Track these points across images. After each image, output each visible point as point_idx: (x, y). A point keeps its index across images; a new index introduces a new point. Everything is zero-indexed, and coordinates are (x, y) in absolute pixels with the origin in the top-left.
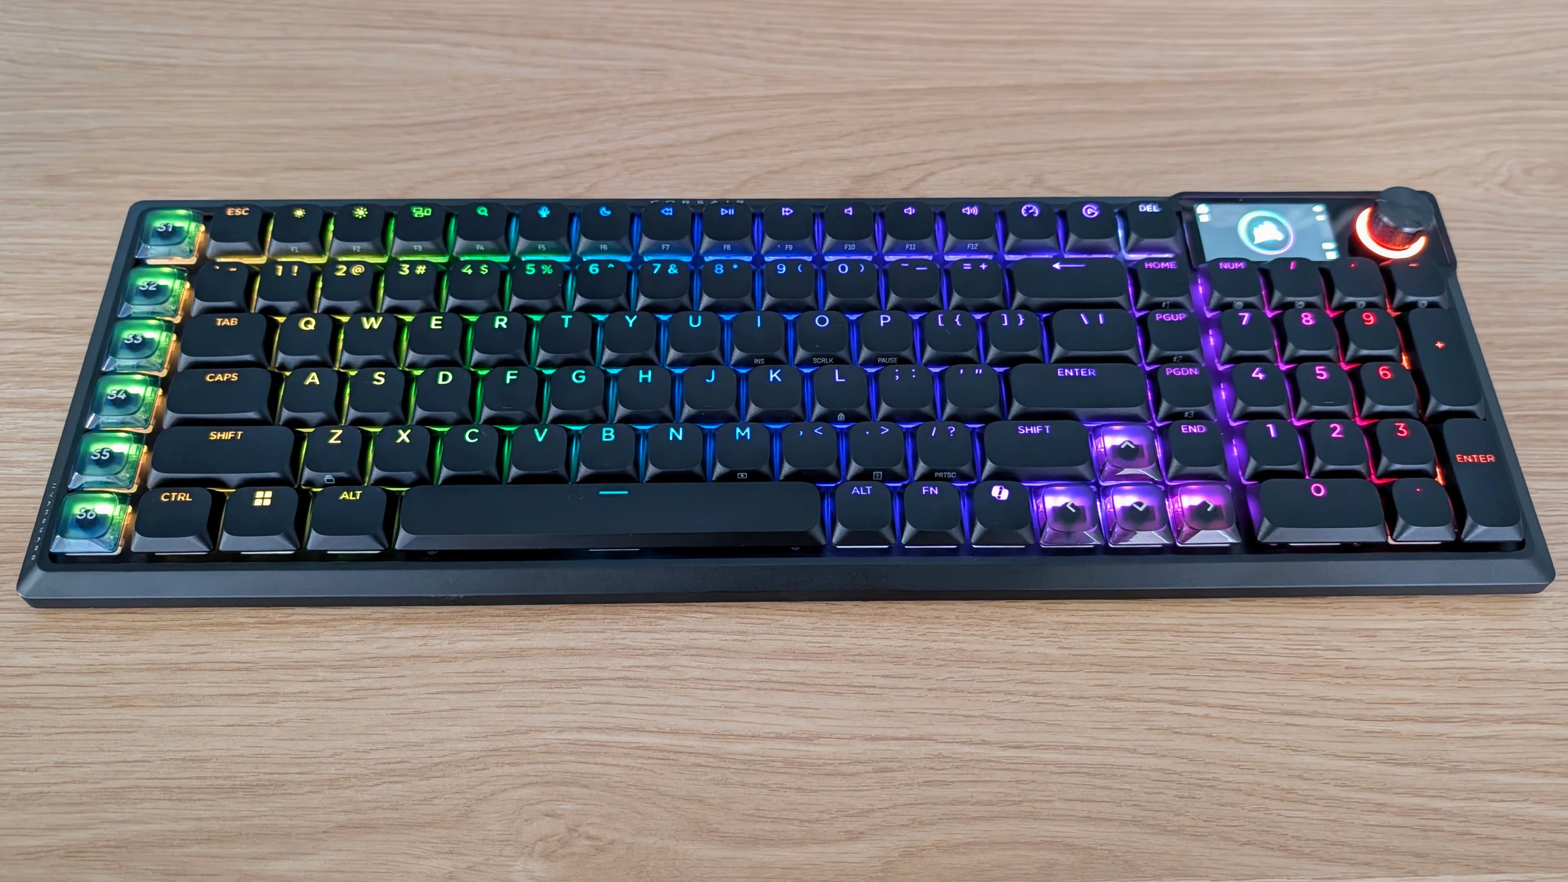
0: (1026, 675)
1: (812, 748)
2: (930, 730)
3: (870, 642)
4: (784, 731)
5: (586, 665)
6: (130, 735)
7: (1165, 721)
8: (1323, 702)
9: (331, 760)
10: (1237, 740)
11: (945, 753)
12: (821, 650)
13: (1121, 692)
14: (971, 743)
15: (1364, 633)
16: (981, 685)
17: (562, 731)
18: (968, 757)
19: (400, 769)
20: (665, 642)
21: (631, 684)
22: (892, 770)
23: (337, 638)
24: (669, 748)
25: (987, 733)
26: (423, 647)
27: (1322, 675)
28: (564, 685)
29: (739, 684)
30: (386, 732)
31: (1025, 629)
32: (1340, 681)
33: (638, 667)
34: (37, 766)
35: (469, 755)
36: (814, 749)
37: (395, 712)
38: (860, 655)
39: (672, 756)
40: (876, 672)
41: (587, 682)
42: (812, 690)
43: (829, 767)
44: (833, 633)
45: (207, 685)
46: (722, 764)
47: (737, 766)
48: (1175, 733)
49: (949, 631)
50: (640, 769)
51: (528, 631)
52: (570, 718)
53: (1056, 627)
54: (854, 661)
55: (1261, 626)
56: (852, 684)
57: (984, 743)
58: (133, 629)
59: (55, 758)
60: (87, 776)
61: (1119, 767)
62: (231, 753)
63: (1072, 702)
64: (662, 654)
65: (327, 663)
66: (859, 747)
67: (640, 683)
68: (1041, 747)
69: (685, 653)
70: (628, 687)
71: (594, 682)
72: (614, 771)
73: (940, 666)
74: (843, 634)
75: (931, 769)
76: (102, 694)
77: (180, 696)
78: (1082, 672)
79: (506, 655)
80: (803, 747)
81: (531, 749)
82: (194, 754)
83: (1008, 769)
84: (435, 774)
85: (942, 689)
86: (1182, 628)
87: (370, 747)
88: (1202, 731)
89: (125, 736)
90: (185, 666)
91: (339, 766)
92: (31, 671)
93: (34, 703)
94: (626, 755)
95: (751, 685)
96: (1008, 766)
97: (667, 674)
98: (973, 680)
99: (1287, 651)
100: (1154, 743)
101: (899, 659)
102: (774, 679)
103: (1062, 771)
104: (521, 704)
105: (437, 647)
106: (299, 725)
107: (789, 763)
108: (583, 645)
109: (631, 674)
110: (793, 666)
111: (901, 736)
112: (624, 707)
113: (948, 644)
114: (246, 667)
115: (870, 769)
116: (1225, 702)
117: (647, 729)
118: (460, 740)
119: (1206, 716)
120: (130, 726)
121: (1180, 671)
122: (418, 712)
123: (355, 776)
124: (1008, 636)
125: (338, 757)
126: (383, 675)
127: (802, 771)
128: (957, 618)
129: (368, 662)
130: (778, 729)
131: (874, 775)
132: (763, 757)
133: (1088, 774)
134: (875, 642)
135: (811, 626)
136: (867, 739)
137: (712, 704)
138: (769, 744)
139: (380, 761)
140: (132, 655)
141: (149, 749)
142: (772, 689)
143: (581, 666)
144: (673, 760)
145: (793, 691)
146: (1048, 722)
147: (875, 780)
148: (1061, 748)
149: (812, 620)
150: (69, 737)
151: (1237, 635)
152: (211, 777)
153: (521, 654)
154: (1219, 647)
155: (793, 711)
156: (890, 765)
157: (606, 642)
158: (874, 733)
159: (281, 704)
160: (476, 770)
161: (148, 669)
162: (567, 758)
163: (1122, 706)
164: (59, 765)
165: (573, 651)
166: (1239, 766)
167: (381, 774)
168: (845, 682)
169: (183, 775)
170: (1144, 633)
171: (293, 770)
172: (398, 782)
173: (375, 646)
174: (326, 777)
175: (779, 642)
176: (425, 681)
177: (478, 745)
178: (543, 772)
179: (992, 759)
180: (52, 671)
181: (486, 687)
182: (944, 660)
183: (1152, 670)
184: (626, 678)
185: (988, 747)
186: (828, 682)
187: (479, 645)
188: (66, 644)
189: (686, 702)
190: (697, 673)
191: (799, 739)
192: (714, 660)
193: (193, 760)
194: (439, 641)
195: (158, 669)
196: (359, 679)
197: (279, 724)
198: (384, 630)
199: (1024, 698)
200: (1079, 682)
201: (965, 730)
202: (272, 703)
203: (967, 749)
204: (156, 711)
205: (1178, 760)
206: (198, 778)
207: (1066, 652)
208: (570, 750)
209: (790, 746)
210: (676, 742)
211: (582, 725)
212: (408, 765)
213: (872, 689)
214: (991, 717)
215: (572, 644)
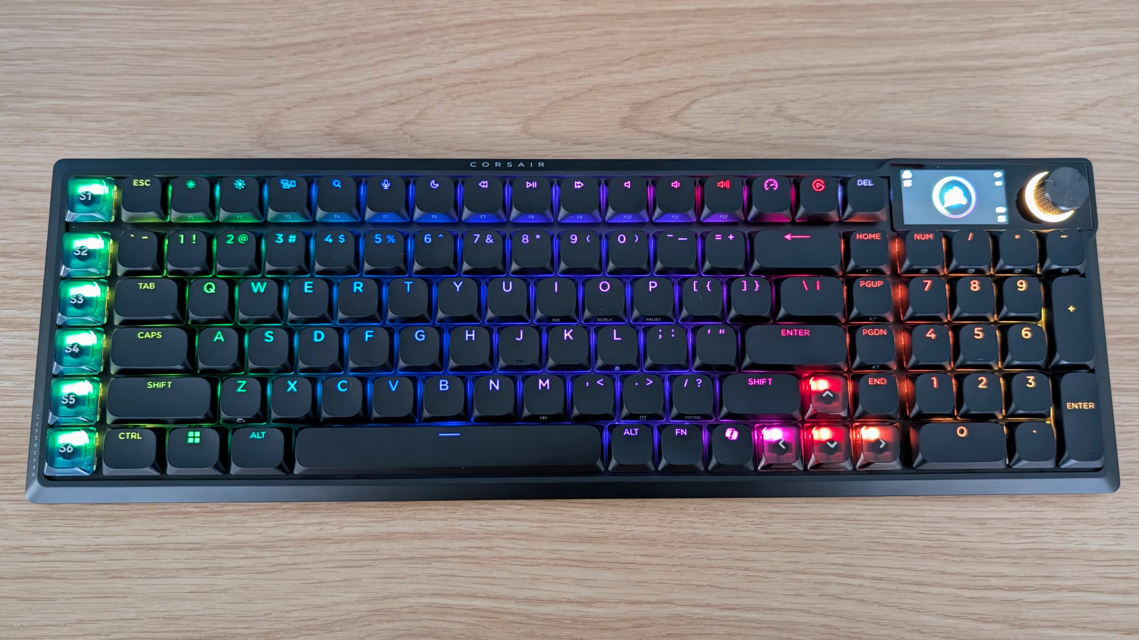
0: (740, 554)
1: (591, 610)
2: (672, 596)
3: (633, 528)
4: (572, 597)
5: (434, 546)
6: (123, 599)
7: (833, 589)
8: (942, 575)
9: (264, 618)
10: (880, 604)
11: (681, 614)
12: (598, 535)
13: (804, 567)
14: (699, 606)
15: (978, 522)
16: (708, 562)
17: (421, 596)
18: (697, 616)
19: (312, 625)
20: (490, 528)
21: (466, 561)
22: (645, 626)
23: (257, 524)
24: (494, 609)
25: (711, 598)
26: (321, 532)
27: (945, 554)
28: (420, 562)
29: (541, 561)
30: (300, 597)
31: (742, 517)
32: (956, 559)
33: (471, 547)
34: (65, 622)
35: (358, 614)
36: (593, 611)
37: (305, 582)
38: (626, 538)
39: (496, 615)
40: (637, 552)
41: (437, 559)
42: (591, 566)
43: (603, 624)
44: (607, 521)
45: (172, 561)
46: (531, 621)
47: (541, 623)
48: (838, 598)
49: (689, 520)
50: (475, 625)
51: (393, 519)
52: (425, 586)
53: (764, 516)
54: (621, 544)
55: (907, 516)
56: (620, 561)
57: (708, 605)
58: (113, 517)
59: (76, 617)
60: (100, 630)
61: (798, 624)
62: (196, 613)
63: (770, 575)
64: (487, 538)
65: (254, 544)
66: (623, 609)
67: (473, 561)
68: (747, 609)
69: (503, 537)
70: (465, 563)
71: (441, 559)
72: (457, 626)
73: (681, 547)
74: (614, 522)
75: (671, 625)
76: (101, 568)
77: (154, 570)
78: (779, 552)
79: (378, 537)
80: (585, 609)
81: (400, 610)
82: (171, 614)
83: (724, 625)
84: (336, 629)
85: (682, 565)
86: (851, 518)
87: (290, 608)
88: (857, 597)
89: (121, 600)
90: (154, 546)
91: (270, 623)
92: (47, 550)
93: (54, 575)
94: (466, 615)
95: (550, 562)
96: (723, 623)
97: (492, 553)
98: (703, 558)
99: (923, 536)
100: (823, 606)
101: (652, 542)
102: (566, 557)
103: (759, 627)
104: (391, 576)
105: (330, 532)
106: (239, 592)
107: (574, 620)
108: (432, 530)
109: (466, 553)
110: (580, 547)
111: (652, 600)
112: (463, 579)
113: (688, 530)
114: (197, 547)
115: (630, 625)
116: (875, 575)
117: (479, 595)
118: (352, 603)
119: (861, 586)
120: (123, 593)
121: (846, 551)
122: (321, 582)
123: (282, 630)
124: (730, 524)
125: (269, 616)
126: (294, 553)
127: (584, 627)
128: (695, 509)
129: (283, 543)
130: (568, 596)
131: (633, 630)
132: (558, 616)
133: (777, 629)
134: (637, 528)
135: (591, 516)
136: (628, 603)
137: (522, 576)
138: (562, 607)
139: (299, 619)
140: (116, 538)
141: (138, 610)
142: (564, 565)
143: (432, 547)
144: (497, 618)
145: (578, 566)
146: (752, 590)
147: (633, 633)
148: (761, 609)
149: (592, 511)
150: (83, 601)
151: (889, 523)
152: (184, 631)
153: (389, 537)
154: (876, 533)
155: (579, 582)
156: (643, 622)
157: (448, 528)
158: (634, 598)
159: (225, 576)
160: (364, 626)
161: (129, 549)
162: (425, 617)
163: (804, 578)
164: (80, 622)
165: (425, 536)
166: (878, 623)
167: (299, 629)
168: (615, 560)
169: (165, 630)
170: (824, 521)
171: (240, 626)
172: (312, 635)
173: (287, 530)
174: (262, 631)
175: (569, 528)
176: (324, 558)
177: (364, 607)
178: (409, 627)
179: (713, 618)
180: (61, 550)
181: (366, 563)
182: (684, 542)
183: (828, 551)
184: (463, 557)
185: (711, 609)
186: (603, 559)
187: (360, 530)
188: (68, 529)
189: (506, 575)
190: (512, 553)
191: (582, 603)
192: (525, 543)
193: (170, 618)
194: (330, 527)
195: (136, 548)
196: (278, 556)
197: (225, 591)
198: (292, 518)
199: (738, 572)
200: (776, 559)
201: (696, 596)
202: (219, 575)
203: (697, 610)
204: (140, 581)
205: (838, 618)
206: (175, 631)
207: (769, 536)
208: (427, 611)
209: (576, 608)
210: (498, 605)
211: (435, 592)
212: (317, 622)
213: (634, 565)
214: (713, 586)
215: (424, 530)
